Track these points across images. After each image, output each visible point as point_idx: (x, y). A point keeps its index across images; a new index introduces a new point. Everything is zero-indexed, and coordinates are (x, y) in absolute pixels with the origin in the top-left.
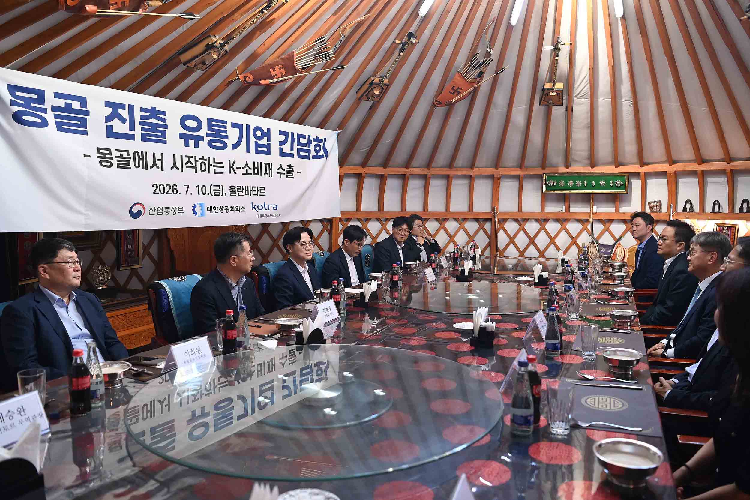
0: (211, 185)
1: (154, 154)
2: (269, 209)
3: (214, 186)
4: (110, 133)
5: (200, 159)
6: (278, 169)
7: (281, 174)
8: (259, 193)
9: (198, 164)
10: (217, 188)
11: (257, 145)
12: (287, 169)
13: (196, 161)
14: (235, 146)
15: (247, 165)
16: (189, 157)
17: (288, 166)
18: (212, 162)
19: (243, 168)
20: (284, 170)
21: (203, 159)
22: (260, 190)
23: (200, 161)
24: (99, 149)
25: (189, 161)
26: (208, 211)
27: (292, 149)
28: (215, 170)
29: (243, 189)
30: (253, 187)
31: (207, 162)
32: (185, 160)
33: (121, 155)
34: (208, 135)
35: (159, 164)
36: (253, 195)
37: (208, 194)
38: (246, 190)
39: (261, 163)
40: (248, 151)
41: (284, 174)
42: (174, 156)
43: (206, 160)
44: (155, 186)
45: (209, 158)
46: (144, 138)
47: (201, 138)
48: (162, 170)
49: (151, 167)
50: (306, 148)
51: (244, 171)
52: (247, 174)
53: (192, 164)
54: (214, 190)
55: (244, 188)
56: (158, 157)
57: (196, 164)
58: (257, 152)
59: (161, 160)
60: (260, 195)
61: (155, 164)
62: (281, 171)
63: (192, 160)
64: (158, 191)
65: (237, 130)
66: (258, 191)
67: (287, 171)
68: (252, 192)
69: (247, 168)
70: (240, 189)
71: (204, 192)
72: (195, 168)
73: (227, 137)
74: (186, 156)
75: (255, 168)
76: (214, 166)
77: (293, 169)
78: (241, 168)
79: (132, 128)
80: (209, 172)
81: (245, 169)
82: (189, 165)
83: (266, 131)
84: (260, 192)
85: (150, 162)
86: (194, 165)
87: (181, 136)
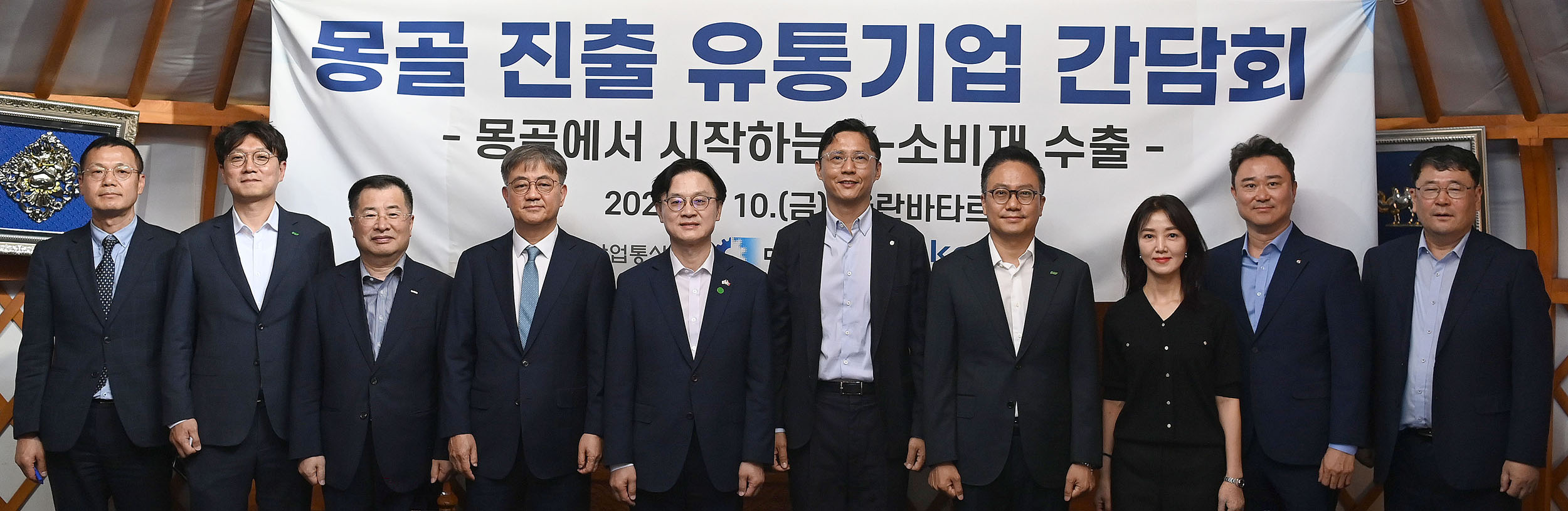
0: (786, 193)
1: (618, 125)
3: (793, 194)
4: (513, 87)
5: (751, 129)
6: (1049, 143)
7: (1065, 157)
8: (964, 214)
9: (745, 142)
10: (806, 200)
11: (960, 79)
12: (1094, 139)
13: (738, 133)
14: (871, 89)
15: (918, 133)
16: (717, 126)
17: (1095, 130)
18: (789, 133)
19: (902, 145)
20: (1081, 144)
21: (760, 126)
22: (970, 205)
23: (751, 135)
24: (484, 122)
25: (717, 135)
26: (766, 258)
27: (1122, 74)
28: (798, 153)
29: (899, 202)
30: (940, 197)
31: (773, 136)
32: (705, 133)
33: (535, 131)
34: (778, 66)
35: (629, 146)
36: (939, 217)
37: (773, 215)
38: (910, 206)
39: (977, 128)
40: (926, 92)
41: (1081, 155)
42: (673, 125)
43: (770, 129)
44: (614, 198)
45: (781, 126)
46: (593, 90)
47: (759, 76)
48: (638, 158)
49: (608, 154)
50: (1197, 68)
51: (909, 152)
52: (918, 159)
53: (726, 141)
54: (791, 205)
55: (904, 198)
56: (628, 129)
57: (736, 142)
58: (960, 94)
59: (637, 137)
60: (968, 219)
61: (617, 146)
62: (1065, 146)
63: (727, 133)
64: (620, 207)
65: (885, 46)
66: (959, 207)
67: (1092, 146)
68: (934, 212)
69: (918, 143)
70: (889, 201)
71: (759, 211)
72: (736, 153)
73: (846, 67)
74: (708, 124)
75: (949, 141)
76: (795, 144)
77: (1125, 139)
78: (897, 145)
79: (563, 70)
80: (780, 159)
81: (911, 147)
82: (717, 144)
83: (999, 32)
84: (970, 211)
85: (606, 141)
86: (731, 145)
87: (695, 76)
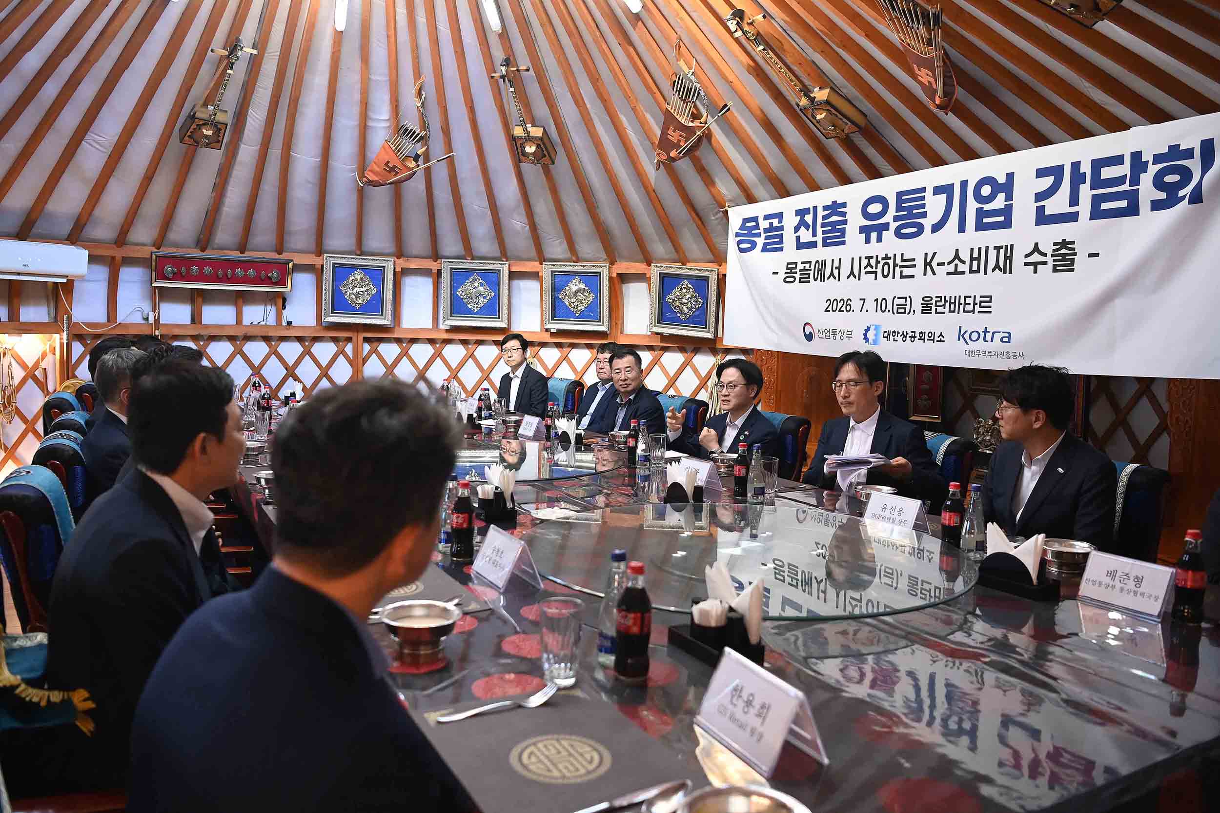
0: (895, 297)
1: (833, 260)
2: (992, 341)
3: (899, 298)
4: (800, 246)
5: (883, 259)
6: (1027, 256)
7: (1035, 265)
8: (977, 308)
9: (880, 266)
10: (902, 301)
11: (981, 214)
12: (1054, 250)
13: (878, 262)
14: (936, 228)
15: (957, 256)
16: (869, 258)
17: (1055, 244)
18: (898, 261)
19: (949, 263)
20: (1045, 255)
21: (887, 257)
22: (981, 302)
23: (882, 262)
24: (788, 264)
25: (869, 264)
26: (884, 337)
27: (1074, 200)
28: (901, 272)
29: (946, 301)
30: (966, 297)
31: (891, 262)
32: (865, 262)
33: (804, 267)
34: (896, 219)
35: (836, 272)
36: (965, 311)
37: (889, 311)
38: (951, 303)
39: (987, 248)
40: (962, 229)
41: (1045, 263)
42: (853, 259)
43: (890, 258)
44: (829, 302)
45: (895, 255)
46: (825, 244)
47: (886, 226)
48: (839, 280)
49: (828, 278)
50: (1125, 187)
51: (951, 268)
52: (956, 272)
53: (872, 267)
54: (897, 305)
55: (948, 299)
56: (836, 264)
57: (876, 268)
58: (980, 227)
59: (839, 268)
60: (979, 312)
61: (832, 274)
62: (1036, 257)
63: (873, 262)
64: (830, 308)
65: (943, 197)
66: (975, 304)
67: (1053, 256)
68: (962, 307)
69: (957, 261)
70: (941, 301)
71: (883, 309)
72: (875, 273)
73: (924, 215)
74: (866, 258)
75: (972, 259)
76: (901, 267)
77: (1074, 249)
78: (946, 264)
79: (814, 234)
80: (894, 278)
81: (953, 265)
82: (869, 269)
83: (1002, 180)
84: (981, 307)
85: (828, 272)
86: (874, 269)
87: (862, 229)
